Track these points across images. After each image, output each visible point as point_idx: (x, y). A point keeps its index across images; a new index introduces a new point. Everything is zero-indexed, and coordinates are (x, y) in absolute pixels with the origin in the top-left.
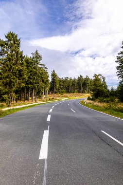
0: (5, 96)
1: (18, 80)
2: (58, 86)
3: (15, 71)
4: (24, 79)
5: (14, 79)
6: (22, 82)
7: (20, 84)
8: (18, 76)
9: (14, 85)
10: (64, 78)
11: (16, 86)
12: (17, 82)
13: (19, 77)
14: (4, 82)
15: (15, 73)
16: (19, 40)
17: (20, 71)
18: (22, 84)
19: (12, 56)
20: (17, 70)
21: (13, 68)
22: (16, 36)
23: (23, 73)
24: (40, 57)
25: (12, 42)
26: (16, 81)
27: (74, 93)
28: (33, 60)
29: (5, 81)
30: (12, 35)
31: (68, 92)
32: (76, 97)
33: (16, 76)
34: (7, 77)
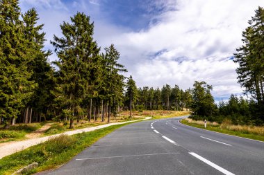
0: (67, 111)
1: (88, 86)
2: (136, 98)
3: (85, 71)
4: (97, 84)
5: (82, 83)
6: (94, 89)
7: (91, 92)
8: (89, 78)
9: (82, 93)
10: (142, 89)
11: (85, 95)
12: (87, 88)
13: (90, 81)
14: (66, 88)
15: (85, 74)
16: (92, 24)
17: (93, 71)
18: (95, 92)
19: (81, 48)
20: (88, 69)
21: (82, 66)
22: (88, 19)
23: (97, 75)
24: (117, 54)
25: (81, 27)
26: (85, 86)
27: (157, 109)
28: (106, 58)
29: (68, 86)
30: (83, 16)
31: (149, 108)
32: (164, 116)
33: (86, 79)
34: (73, 79)
